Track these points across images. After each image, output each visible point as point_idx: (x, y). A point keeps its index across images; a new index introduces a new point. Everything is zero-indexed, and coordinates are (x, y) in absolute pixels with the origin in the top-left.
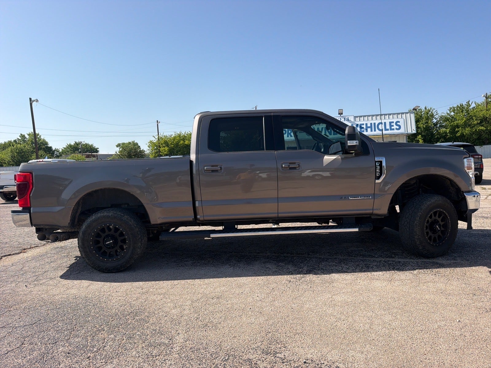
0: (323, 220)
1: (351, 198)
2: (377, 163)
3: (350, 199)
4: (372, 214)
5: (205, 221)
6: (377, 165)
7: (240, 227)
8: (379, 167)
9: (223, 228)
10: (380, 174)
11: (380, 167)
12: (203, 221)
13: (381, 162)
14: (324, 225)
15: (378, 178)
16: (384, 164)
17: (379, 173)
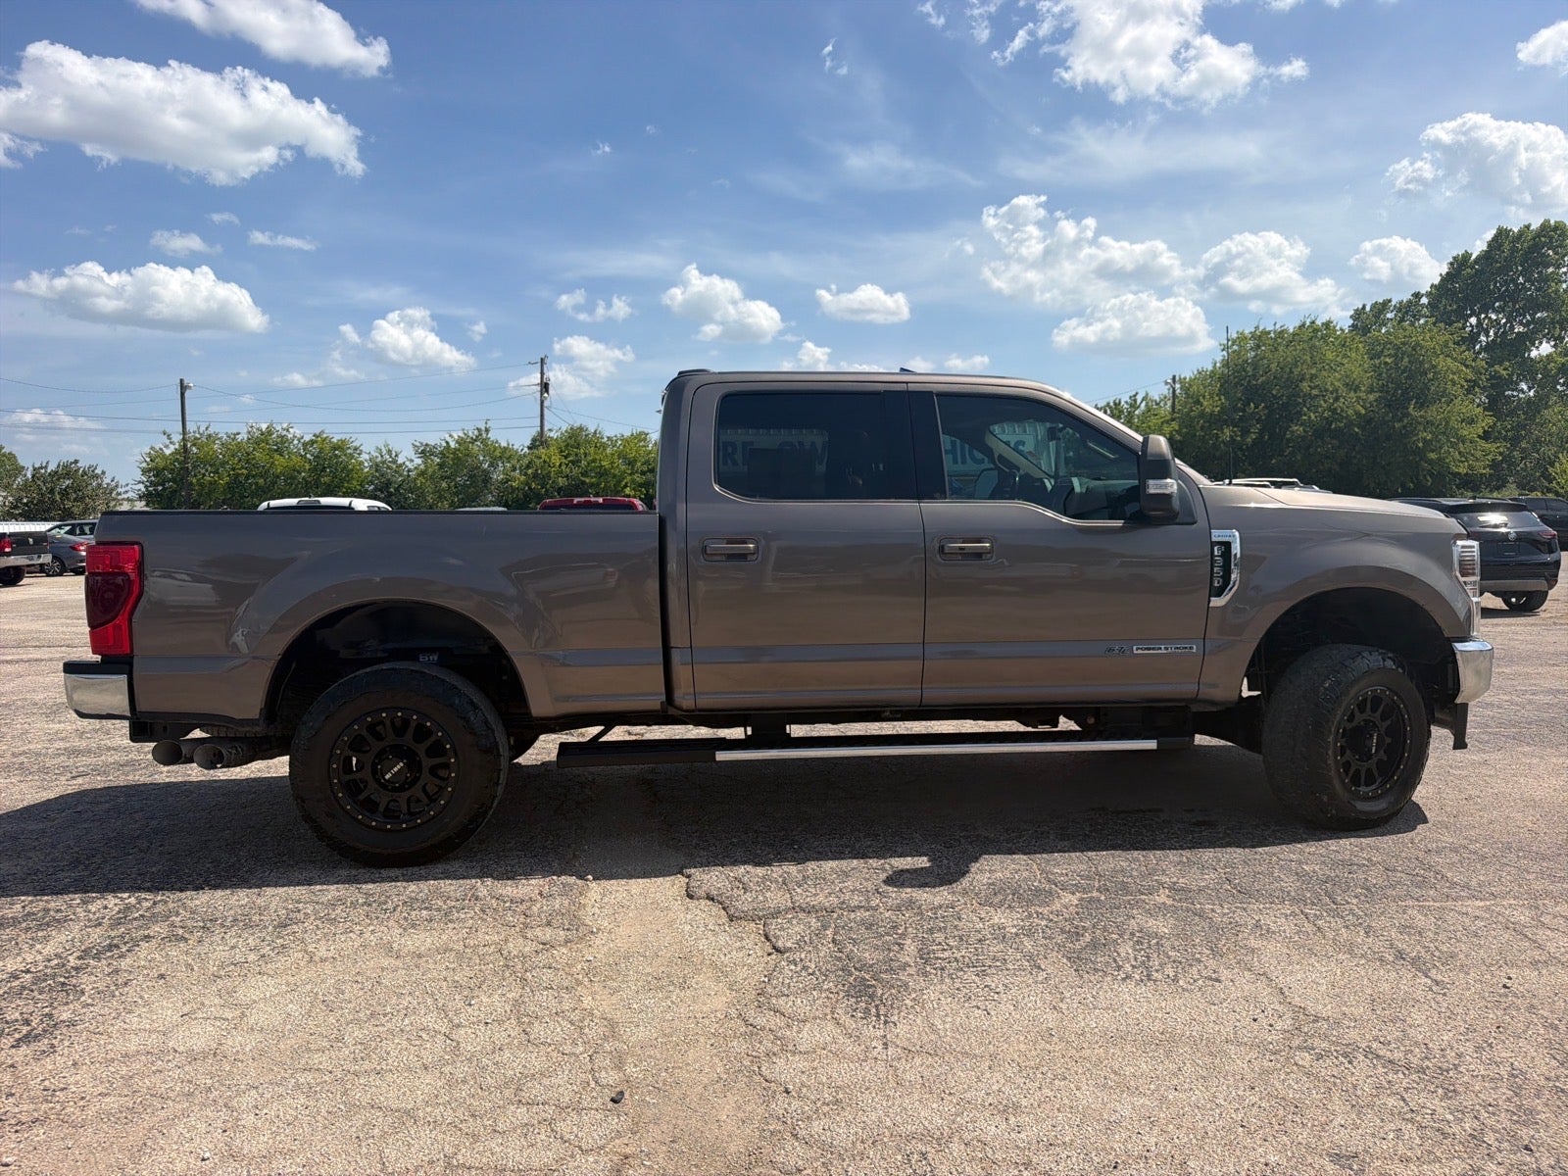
0: (1038, 713)
1: (1140, 652)
2: (1216, 548)
3: (1135, 652)
4: (1195, 700)
5: (700, 710)
6: (1216, 553)
7: (797, 731)
8: (1219, 560)
9: (749, 732)
10: (1223, 582)
11: (1224, 562)
12: (693, 711)
13: (1227, 545)
14: (1042, 728)
15: (1219, 593)
16: (1236, 549)
17: (1221, 580)
